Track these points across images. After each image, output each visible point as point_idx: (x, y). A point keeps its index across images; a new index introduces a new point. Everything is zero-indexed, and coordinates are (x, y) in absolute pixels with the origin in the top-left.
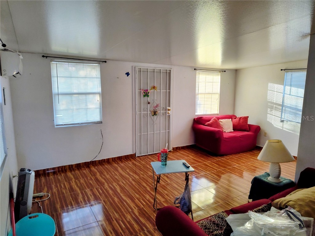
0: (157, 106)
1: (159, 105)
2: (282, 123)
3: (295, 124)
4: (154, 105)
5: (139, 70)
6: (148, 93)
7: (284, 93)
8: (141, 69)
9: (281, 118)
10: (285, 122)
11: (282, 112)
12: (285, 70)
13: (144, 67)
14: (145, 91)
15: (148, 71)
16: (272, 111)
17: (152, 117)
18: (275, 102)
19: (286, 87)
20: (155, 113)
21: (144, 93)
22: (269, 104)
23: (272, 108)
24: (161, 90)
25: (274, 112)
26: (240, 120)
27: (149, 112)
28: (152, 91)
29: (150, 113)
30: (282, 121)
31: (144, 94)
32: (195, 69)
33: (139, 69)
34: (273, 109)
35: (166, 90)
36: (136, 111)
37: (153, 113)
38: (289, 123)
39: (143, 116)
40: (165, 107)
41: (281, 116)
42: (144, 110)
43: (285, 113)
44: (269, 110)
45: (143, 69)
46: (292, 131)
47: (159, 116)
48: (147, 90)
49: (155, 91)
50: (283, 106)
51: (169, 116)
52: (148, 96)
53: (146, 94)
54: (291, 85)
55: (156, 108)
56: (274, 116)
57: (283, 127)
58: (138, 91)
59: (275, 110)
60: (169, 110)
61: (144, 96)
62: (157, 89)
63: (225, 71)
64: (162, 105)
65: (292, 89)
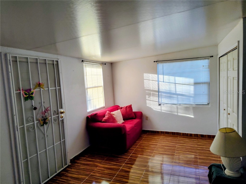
0: (46, 110)
1: (49, 109)
2: (160, 106)
3: (171, 106)
4: (43, 110)
5: (14, 59)
6: (32, 94)
7: (158, 81)
8: (16, 57)
9: (159, 102)
10: (162, 105)
11: (159, 97)
12: (156, 62)
13: (21, 55)
14: (26, 91)
15: (28, 62)
16: (150, 97)
17: (42, 128)
18: (151, 89)
19: (160, 76)
20: (44, 121)
21: (26, 94)
22: (147, 92)
23: (149, 95)
24: (48, 88)
25: (152, 98)
26: (127, 109)
27: (35, 122)
28: (37, 90)
29: (37, 123)
30: (160, 105)
31: (25, 96)
32: (82, 61)
33: (12, 57)
34: (151, 96)
35: (56, 87)
36: (16, 125)
37: (42, 122)
38: (165, 105)
39: (28, 130)
40: (56, 110)
41: (159, 101)
42: (28, 121)
43: (161, 97)
44: (147, 96)
45: (19, 57)
46: (170, 111)
47: (50, 124)
48: (30, 90)
49: (42, 89)
50: (159, 92)
51: (63, 120)
52: (31, 98)
53: (29, 96)
54: (163, 75)
55: (46, 114)
56: (152, 101)
57: (161, 110)
58: (15, 92)
59: (152, 96)
60: (62, 113)
61: (26, 99)
62: (44, 87)
63: (105, 64)
64: (53, 108)
65: (164, 77)
